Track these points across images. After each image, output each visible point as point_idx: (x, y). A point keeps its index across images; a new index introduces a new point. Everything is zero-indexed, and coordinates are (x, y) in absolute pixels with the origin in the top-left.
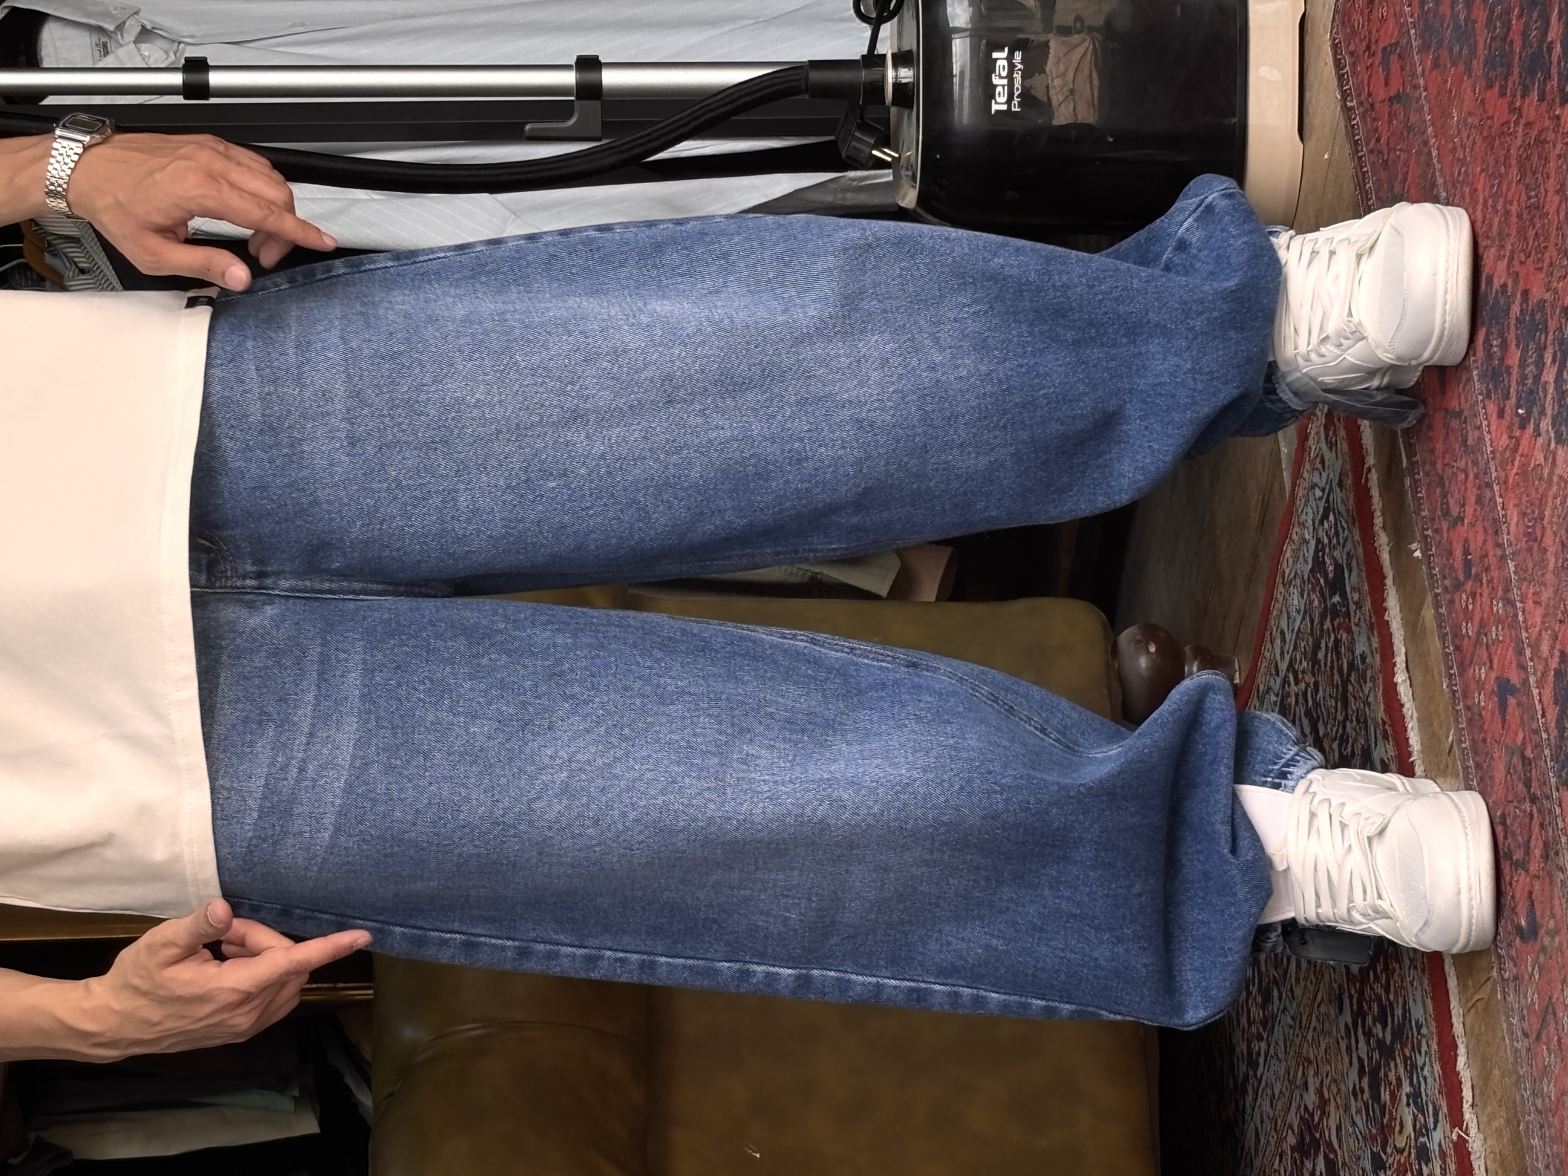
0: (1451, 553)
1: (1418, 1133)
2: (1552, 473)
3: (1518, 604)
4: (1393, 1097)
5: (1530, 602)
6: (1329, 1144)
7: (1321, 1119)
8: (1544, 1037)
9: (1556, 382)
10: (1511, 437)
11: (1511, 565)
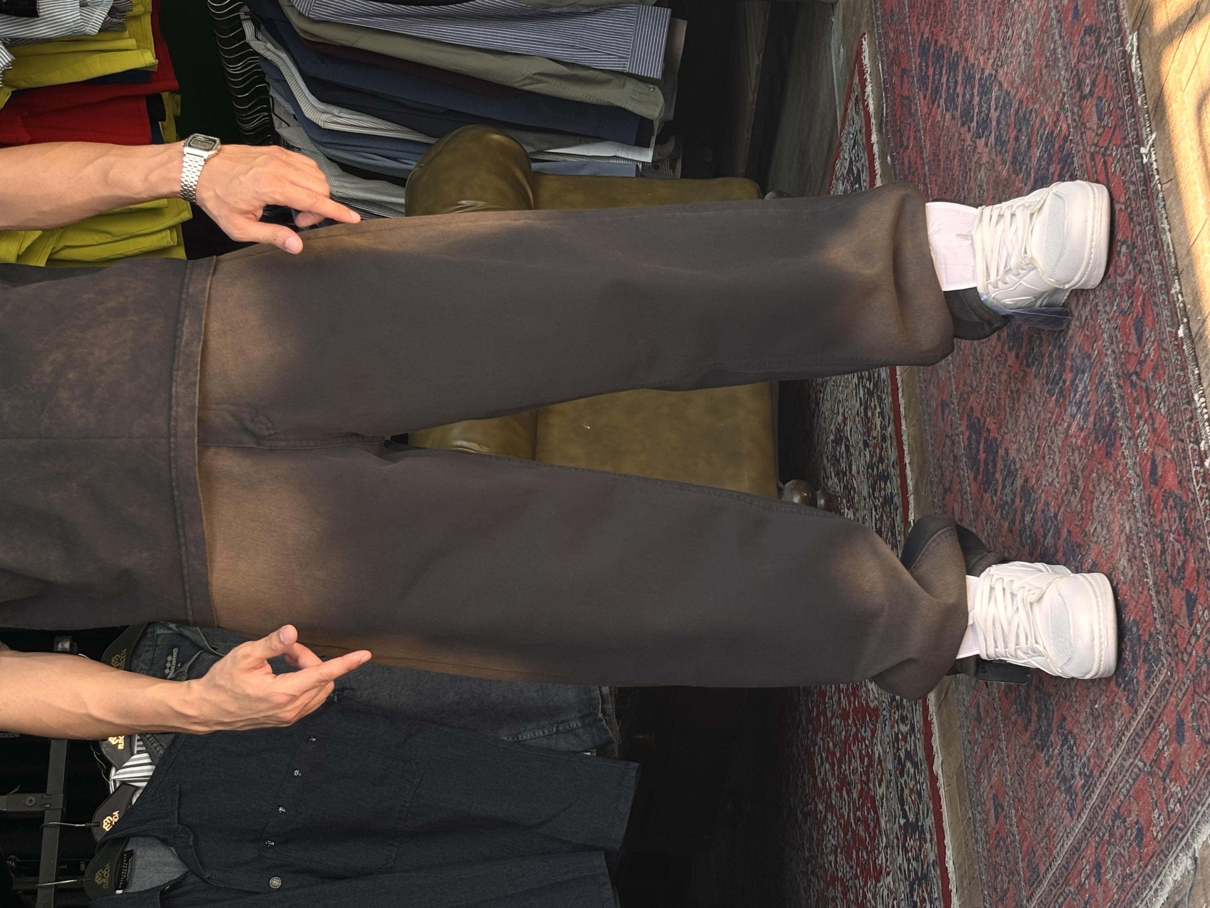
0: (903, 163)
1: (882, 429)
2: (943, 125)
3: (929, 186)
4: (873, 414)
5: (933, 184)
6: (847, 438)
7: (844, 427)
8: (932, 381)
9: (947, 82)
10: (928, 108)
11: (927, 167)
